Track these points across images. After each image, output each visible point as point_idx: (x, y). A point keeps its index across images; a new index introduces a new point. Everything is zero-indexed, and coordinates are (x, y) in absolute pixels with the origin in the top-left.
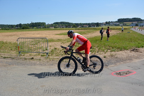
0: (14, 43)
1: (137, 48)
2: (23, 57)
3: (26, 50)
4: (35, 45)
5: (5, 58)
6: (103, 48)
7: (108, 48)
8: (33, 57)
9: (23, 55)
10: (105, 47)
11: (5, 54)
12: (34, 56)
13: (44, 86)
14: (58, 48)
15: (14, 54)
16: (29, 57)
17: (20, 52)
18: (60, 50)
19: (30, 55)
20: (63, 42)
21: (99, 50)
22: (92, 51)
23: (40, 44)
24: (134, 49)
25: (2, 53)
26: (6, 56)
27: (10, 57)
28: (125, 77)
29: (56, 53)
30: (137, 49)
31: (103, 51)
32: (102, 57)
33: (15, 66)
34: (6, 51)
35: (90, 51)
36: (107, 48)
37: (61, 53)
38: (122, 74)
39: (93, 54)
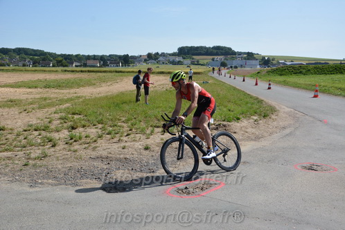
1: (225, 123)
6: (143, 125)
7: (156, 122)
10: (146, 122)
14: (10, 127)
18: (15, 132)
20: (25, 108)
21: (131, 130)
22: (113, 132)
24: (220, 125)
28: (199, 198)
29: (4, 142)
30: (225, 126)
31: (143, 132)
32: (140, 147)
35: (108, 134)
36: (151, 123)
37: (20, 142)
38: (191, 190)
39: (115, 140)
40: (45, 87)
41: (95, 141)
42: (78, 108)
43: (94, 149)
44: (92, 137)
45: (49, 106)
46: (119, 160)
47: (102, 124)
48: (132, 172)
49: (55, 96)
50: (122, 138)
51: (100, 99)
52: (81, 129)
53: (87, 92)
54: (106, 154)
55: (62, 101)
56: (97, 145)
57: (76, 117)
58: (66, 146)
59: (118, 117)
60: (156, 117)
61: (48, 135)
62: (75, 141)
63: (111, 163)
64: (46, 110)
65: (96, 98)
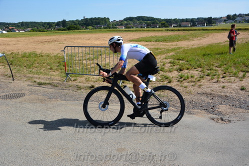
0: (55, 56)
2: (74, 83)
3: (78, 69)
4: (93, 59)
5: (40, 84)
7: (245, 69)
8: (93, 84)
9: (73, 79)
10: (236, 68)
11: (40, 76)
12: (94, 82)
13: (124, 149)
15: (57, 77)
16: (85, 85)
17: (67, 74)
19: (87, 80)
21: (224, 73)
22: (211, 74)
23: (103, 59)
25: (35, 76)
26: (43, 81)
27: (49, 84)
31: (235, 75)
32: (237, 88)
33: (60, 102)
34: (42, 70)
35: (208, 76)
36: (241, 69)
39: (215, 80)
40: (156, 41)
41: (199, 81)
42: (181, 56)
43: (200, 86)
44: (196, 77)
45: (160, 53)
46: (221, 97)
47: (201, 67)
48: (233, 108)
49: (163, 47)
50: (219, 80)
51: (195, 49)
52: (186, 71)
53: (184, 44)
54: (210, 91)
55: (168, 51)
56: (201, 84)
57: (181, 62)
58: (179, 83)
59: (212, 63)
60: (244, 64)
61: (164, 74)
62: (184, 80)
63: (214, 98)
64: (159, 56)
65: (192, 49)
